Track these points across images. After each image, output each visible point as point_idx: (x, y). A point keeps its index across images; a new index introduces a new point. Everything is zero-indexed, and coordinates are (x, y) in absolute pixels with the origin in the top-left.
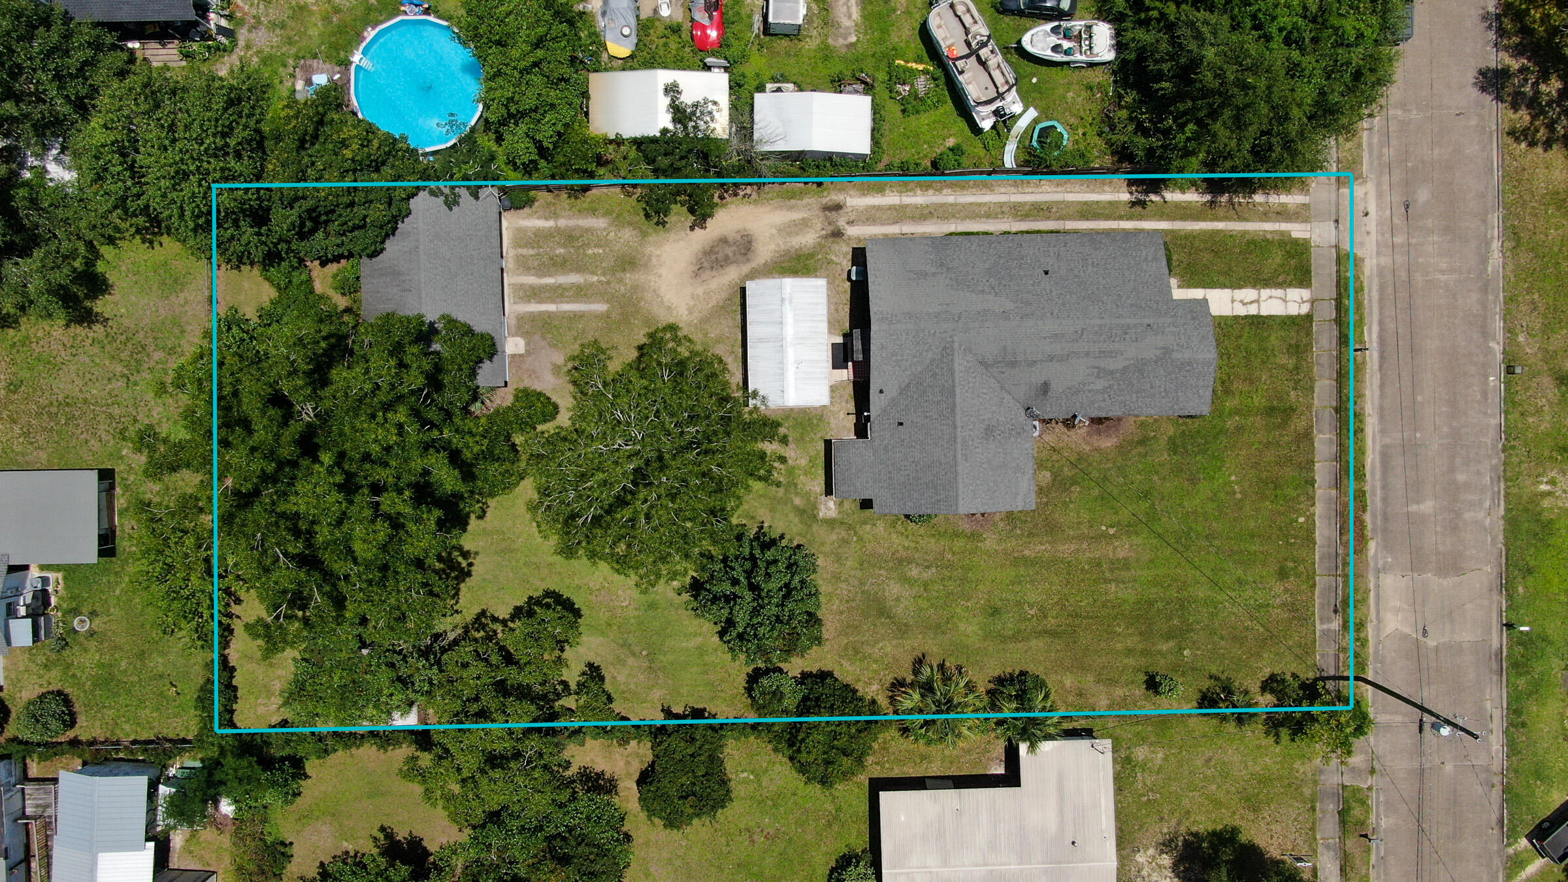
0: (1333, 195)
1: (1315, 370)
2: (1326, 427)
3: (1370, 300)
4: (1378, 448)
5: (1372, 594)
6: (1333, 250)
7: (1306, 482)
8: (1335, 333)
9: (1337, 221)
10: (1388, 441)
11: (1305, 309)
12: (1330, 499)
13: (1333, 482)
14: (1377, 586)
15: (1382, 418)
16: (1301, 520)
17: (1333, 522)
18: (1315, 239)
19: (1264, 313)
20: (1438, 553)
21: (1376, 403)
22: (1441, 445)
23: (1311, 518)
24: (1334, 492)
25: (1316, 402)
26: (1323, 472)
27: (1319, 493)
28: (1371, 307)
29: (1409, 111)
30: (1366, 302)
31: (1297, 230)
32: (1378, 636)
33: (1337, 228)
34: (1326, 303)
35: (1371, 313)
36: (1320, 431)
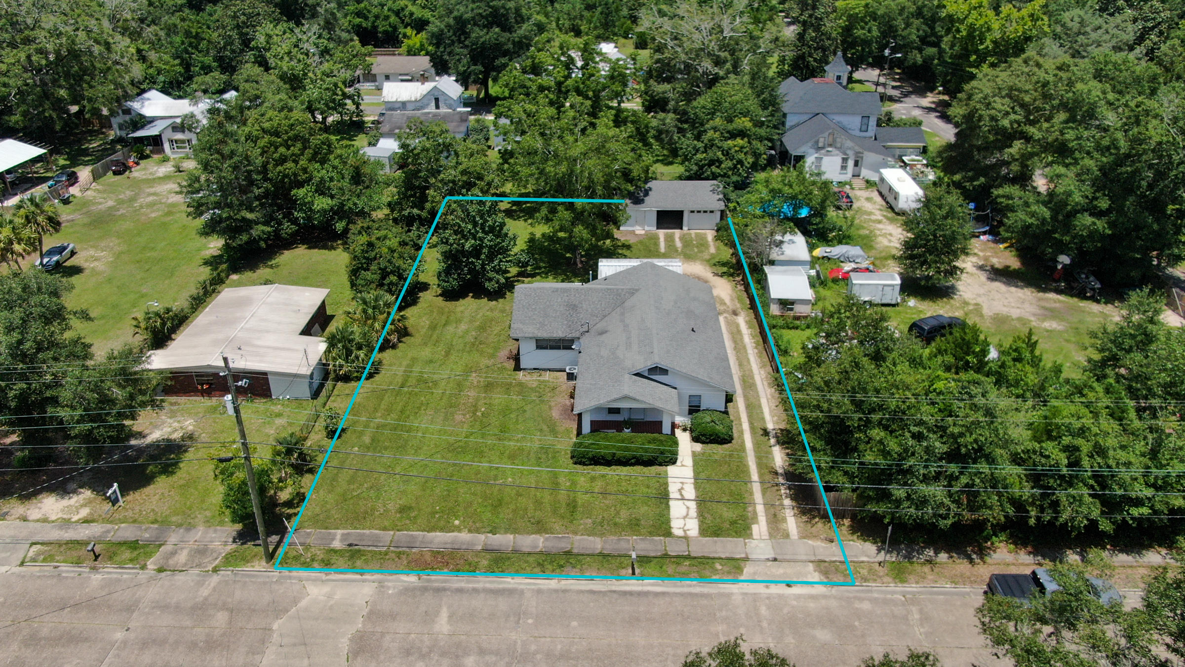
0: (804, 558)
1: (612, 537)
2: (549, 544)
3: (690, 586)
4: (522, 587)
5: (358, 577)
6: (743, 556)
7: (495, 528)
8: (652, 554)
9: (775, 560)
10: (528, 595)
11: (677, 532)
12: (475, 545)
13: (490, 548)
14: (364, 581)
15: (556, 591)
16: (457, 522)
17: (448, 546)
18: (752, 544)
19: (672, 503)
20: (383, 634)
21: (572, 587)
22: (515, 642)
23: (458, 529)
24: (480, 548)
25: (578, 537)
26: (504, 540)
27: (482, 537)
28: (683, 586)
29: (922, 625)
30: (688, 582)
31: (760, 528)
32: (307, 580)
33: (768, 560)
34: (684, 547)
35: (676, 586)
36: (546, 539)
